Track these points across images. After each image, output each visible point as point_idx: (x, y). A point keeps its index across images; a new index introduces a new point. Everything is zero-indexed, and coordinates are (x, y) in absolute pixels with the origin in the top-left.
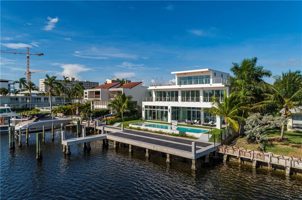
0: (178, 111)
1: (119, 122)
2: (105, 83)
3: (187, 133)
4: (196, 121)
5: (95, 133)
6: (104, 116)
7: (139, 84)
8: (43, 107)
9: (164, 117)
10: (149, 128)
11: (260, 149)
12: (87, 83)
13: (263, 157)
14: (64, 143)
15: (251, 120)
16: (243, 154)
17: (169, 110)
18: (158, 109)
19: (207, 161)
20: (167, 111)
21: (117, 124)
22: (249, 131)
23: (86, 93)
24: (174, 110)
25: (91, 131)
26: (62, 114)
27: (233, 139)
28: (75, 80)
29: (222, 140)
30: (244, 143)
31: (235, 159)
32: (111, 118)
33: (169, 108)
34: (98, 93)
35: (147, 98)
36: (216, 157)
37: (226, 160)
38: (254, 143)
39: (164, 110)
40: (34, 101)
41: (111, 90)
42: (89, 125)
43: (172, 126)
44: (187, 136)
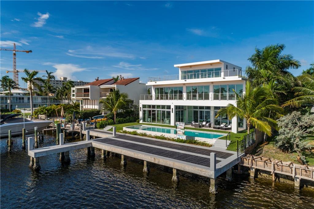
0: (182, 111)
1: (111, 124)
2: (96, 79)
3: (196, 138)
4: (204, 123)
5: (81, 139)
6: (93, 118)
7: (136, 80)
8: (26, 109)
9: (166, 119)
10: (148, 133)
11: (301, 161)
12: (80, 83)
13: (311, 174)
14: (31, 153)
15: (286, 121)
16: (279, 169)
17: (172, 110)
18: (158, 108)
19: (228, 178)
20: (170, 111)
21: (109, 127)
22: (283, 136)
23: (74, 91)
24: (178, 110)
25: (77, 136)
26: (44, 116)
27: (257, 146)
28: (67, 80)
29: (245, 148)
30: (273, 152)
31: (266, 175)
32: (101, 120)
33: (173, 107)
34: (87, 90)
35: (145, 96)
36: (239, 171)
37: (253, 176)
38: (287, 152)
39: (166, 110)
40: (15, 101)
41: (102, 87)
42: (73, 128)
43: (177, 130)
44: (197, 143)
